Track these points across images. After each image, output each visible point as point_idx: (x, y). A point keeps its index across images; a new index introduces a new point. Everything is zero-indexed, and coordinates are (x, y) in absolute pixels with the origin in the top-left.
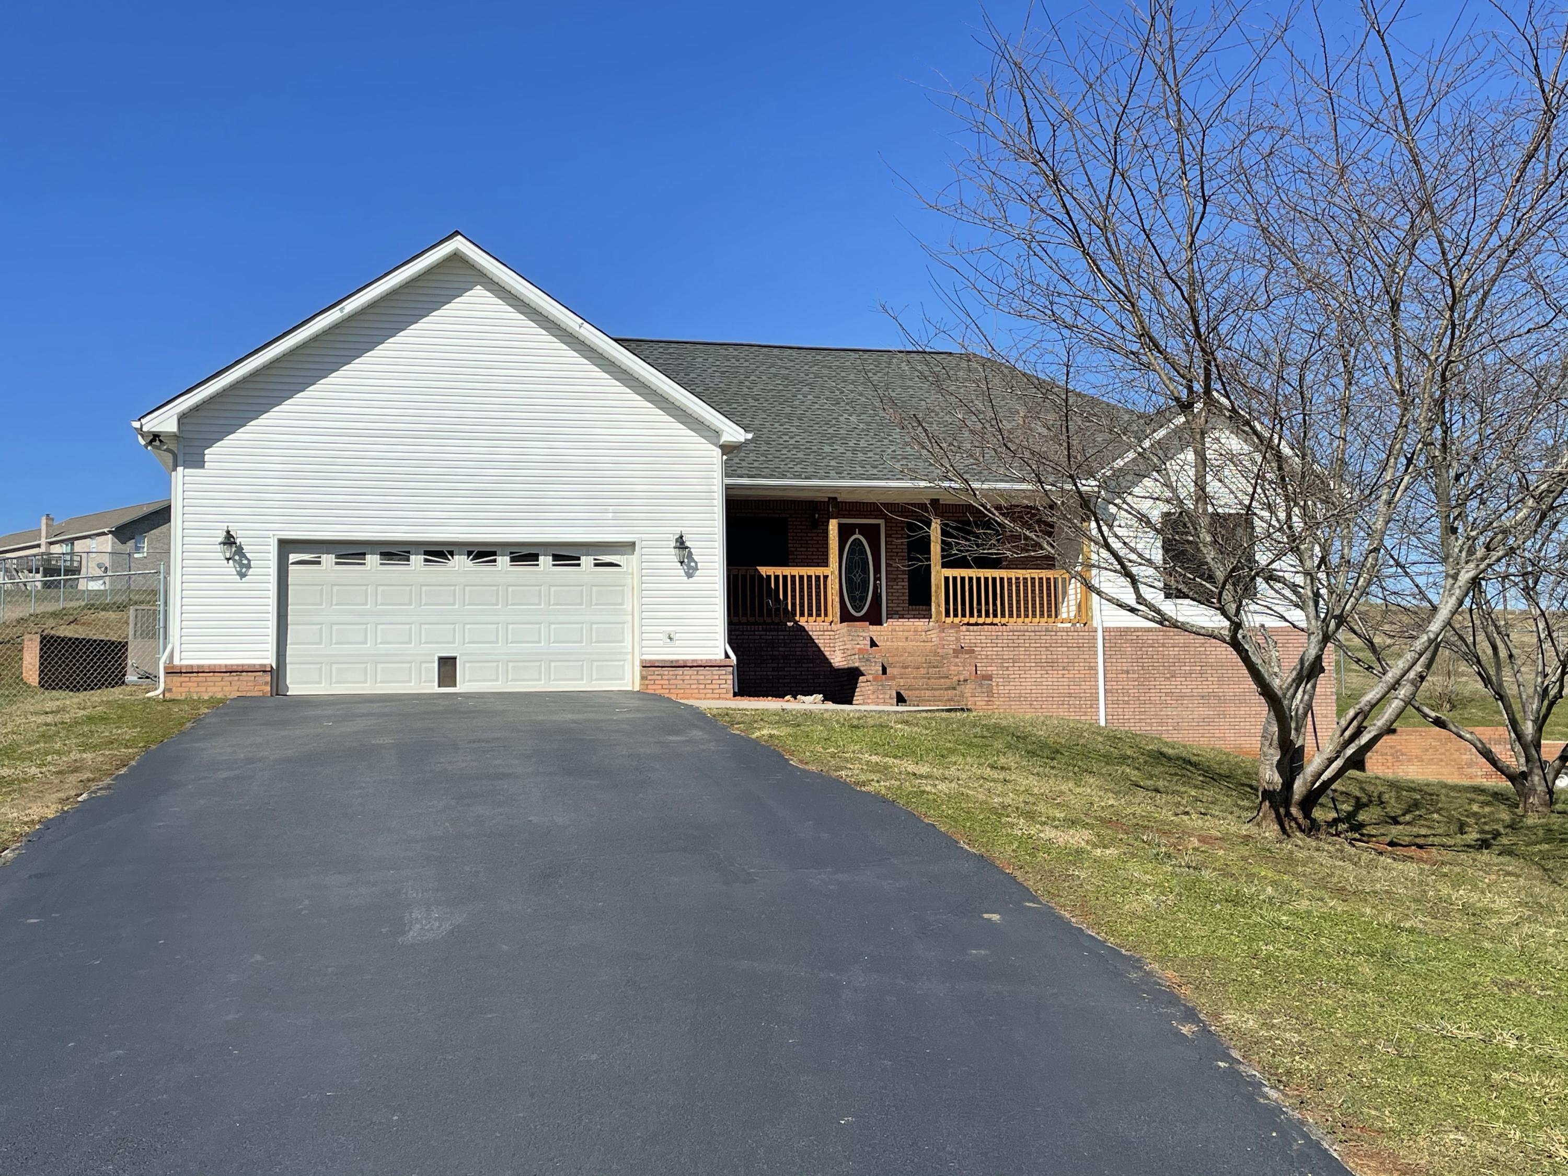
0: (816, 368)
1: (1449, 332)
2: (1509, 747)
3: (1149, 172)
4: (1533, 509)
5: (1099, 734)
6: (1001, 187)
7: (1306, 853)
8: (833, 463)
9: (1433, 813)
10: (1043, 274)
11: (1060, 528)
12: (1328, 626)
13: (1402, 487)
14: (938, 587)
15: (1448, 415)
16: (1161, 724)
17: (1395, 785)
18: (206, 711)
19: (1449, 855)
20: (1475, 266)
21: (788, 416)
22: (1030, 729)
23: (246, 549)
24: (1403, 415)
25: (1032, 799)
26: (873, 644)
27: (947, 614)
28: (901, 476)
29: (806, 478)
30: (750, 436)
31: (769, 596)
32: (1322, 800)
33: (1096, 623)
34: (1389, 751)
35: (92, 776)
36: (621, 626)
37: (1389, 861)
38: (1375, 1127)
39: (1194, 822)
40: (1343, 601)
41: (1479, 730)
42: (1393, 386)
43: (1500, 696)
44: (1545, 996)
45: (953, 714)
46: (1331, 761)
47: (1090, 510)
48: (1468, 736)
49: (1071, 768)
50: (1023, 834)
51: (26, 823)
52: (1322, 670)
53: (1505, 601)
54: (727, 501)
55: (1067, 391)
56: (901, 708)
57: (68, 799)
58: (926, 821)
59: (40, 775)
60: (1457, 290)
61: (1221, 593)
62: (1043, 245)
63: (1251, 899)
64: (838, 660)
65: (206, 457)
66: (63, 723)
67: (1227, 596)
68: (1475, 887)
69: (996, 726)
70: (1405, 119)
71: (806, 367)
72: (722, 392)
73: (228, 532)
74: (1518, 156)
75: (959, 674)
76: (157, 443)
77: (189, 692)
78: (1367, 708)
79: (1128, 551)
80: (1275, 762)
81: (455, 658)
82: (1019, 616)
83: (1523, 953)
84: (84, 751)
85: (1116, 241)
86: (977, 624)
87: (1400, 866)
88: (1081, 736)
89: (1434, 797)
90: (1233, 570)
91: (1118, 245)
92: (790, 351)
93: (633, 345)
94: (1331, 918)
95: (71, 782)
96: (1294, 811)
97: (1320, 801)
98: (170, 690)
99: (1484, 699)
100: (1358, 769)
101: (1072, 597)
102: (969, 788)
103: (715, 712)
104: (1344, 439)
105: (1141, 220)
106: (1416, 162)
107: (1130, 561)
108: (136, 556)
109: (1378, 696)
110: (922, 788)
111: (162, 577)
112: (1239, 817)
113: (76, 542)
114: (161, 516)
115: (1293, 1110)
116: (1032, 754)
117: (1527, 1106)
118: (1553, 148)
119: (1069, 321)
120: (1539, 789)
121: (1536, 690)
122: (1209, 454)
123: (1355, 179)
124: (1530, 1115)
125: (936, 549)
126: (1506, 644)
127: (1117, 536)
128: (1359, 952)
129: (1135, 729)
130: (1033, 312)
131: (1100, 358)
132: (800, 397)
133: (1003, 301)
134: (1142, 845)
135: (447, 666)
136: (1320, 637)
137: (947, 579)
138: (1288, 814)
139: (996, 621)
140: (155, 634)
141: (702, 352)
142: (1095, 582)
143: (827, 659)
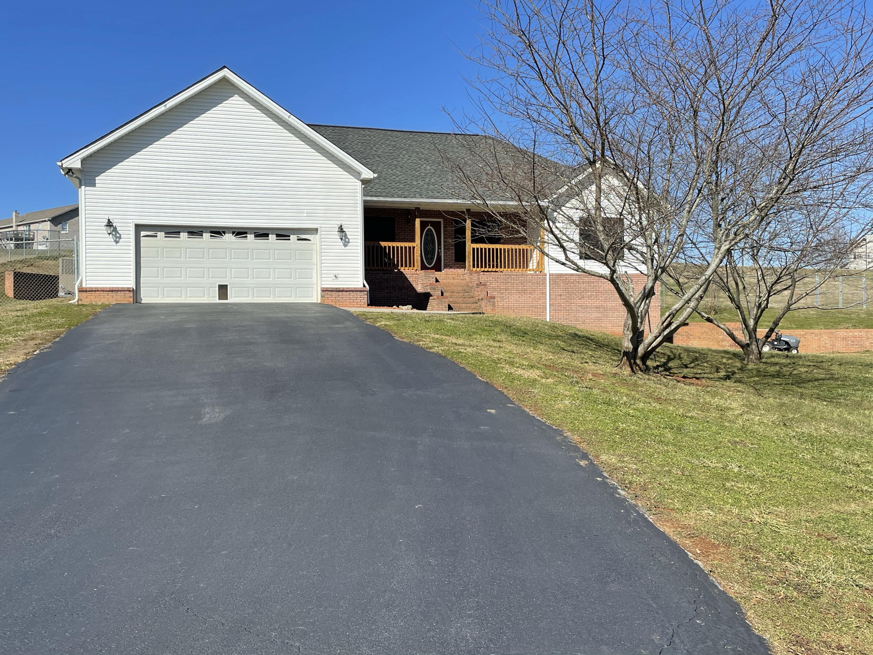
0: (409, 141)
1: (721, 127)
2: (742, 332)
3: (577, 43)
4: (758, 215)
5: (547, 325)
6: (504, 49)
7: (643, 381)
8: (418, 190)
9: (704, 363)
10: (523, 94)
11: (529, 222)
12: (657, 272)
13: (695, 204)
14: (469, 253)
15: (719, 169)
16: (576, 321)
17: (687, 350)
18: (100, 310)
19: (710, 383)
20: (735, 94)
21: (396, 166)
22: (513, 322)
23: (118, 229)
24: (698, 168)
25: (512, 356)
26: (437, 281)
27: (474, 267)
28: (452, 196)
29: (404, 198)
30: (376, 175)
31: (385, 257)
32: (652, 356)
33: (546, 271)
34: (685, 334)
35: (41, 342)
36: (310, 270)
37: (682, 385)
38: (670, 508)
39: (590, 367)
40: (665, 259)
41: (728, 324)
42: (693, 154)
43: (739, 307)
44: (753, 448)
45: (475, 315)
46: (656, 338)
47: (544, 214)
48: (722, 326)
49: (532, 341)
50: (508, 372)
51: (7, 365)
52: (654, 294)
53: (743, 261)
54: (364, 208)
55: (534, 154)
56: (450, 312)
57: (29, 353)
58: (461, 366)
59: (14, 341)
60: (726, 106)
61: (606, 256)
62: (524, 79)
63: (616, 402)
64: (419, 289)
65: (97, 181)
66: (26, 316)
67: (609, 257)
68: (722, 397)
69: (497, 321)
70: (704, 18)
71: (405, 141)
72: (362, 153)
73: (109, 220)
74: (758, 38)
75: (479, 296)
76: (71, 173)
77: (91, 301)
78: (674, 312)
79: (562, 235)
80: (630, 338)
81: (227, 286)
82: (508, 267)
83: (743, 428)
84: (37, 329)
85: (560, 78)
86: (488, 271)
87: (687, 387)
88: (537, 326)
89: (705, 355)
90: (612, 244)
91: (560, 80)
92: (396, 133)
93: (317, 128)
94: (655, 412)
95: (30, 345)
96: (638, 361)
97: (650, 357)
98: (81, 300)
99: (731, 309)
100: (670, 342)
101: (535, 258)
102: (482, 350)
103: (358, 313)
104: (669, 180)
105: (572, 66)
106: (708, 40)
107: (563, 239)
108: (62, 232)
109: (680, 306)
110: (459, 350)
111: (75, 242)
112: (612, 364)
113: (31, 225)
114: (74, 213)
115: (632, 500)
116: (513, 334)
117: (742, 498)
118: (776, 35)
119: (536, 118)
120: (755, 351)
121: (755, 304)
122: (603, 187)
123: (679, 48)
124: (743, 502)
125: (468, 233)
126: (742, 282)
127: (556, 227)
128: (666, 427)
129: (564, 323)
130: (518, 113)
131: (551, 137)
132: (401, 156)
133: (502, 107)
134: (565, 377)
135: (223, 290)
136: (654, 277)
137: (474, 249)
138: (635, 363)
139: (497, 270)
140: (72, 271)
141: (351, 132)
142: (546, 250)
143: (414, 288)
